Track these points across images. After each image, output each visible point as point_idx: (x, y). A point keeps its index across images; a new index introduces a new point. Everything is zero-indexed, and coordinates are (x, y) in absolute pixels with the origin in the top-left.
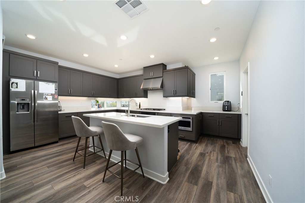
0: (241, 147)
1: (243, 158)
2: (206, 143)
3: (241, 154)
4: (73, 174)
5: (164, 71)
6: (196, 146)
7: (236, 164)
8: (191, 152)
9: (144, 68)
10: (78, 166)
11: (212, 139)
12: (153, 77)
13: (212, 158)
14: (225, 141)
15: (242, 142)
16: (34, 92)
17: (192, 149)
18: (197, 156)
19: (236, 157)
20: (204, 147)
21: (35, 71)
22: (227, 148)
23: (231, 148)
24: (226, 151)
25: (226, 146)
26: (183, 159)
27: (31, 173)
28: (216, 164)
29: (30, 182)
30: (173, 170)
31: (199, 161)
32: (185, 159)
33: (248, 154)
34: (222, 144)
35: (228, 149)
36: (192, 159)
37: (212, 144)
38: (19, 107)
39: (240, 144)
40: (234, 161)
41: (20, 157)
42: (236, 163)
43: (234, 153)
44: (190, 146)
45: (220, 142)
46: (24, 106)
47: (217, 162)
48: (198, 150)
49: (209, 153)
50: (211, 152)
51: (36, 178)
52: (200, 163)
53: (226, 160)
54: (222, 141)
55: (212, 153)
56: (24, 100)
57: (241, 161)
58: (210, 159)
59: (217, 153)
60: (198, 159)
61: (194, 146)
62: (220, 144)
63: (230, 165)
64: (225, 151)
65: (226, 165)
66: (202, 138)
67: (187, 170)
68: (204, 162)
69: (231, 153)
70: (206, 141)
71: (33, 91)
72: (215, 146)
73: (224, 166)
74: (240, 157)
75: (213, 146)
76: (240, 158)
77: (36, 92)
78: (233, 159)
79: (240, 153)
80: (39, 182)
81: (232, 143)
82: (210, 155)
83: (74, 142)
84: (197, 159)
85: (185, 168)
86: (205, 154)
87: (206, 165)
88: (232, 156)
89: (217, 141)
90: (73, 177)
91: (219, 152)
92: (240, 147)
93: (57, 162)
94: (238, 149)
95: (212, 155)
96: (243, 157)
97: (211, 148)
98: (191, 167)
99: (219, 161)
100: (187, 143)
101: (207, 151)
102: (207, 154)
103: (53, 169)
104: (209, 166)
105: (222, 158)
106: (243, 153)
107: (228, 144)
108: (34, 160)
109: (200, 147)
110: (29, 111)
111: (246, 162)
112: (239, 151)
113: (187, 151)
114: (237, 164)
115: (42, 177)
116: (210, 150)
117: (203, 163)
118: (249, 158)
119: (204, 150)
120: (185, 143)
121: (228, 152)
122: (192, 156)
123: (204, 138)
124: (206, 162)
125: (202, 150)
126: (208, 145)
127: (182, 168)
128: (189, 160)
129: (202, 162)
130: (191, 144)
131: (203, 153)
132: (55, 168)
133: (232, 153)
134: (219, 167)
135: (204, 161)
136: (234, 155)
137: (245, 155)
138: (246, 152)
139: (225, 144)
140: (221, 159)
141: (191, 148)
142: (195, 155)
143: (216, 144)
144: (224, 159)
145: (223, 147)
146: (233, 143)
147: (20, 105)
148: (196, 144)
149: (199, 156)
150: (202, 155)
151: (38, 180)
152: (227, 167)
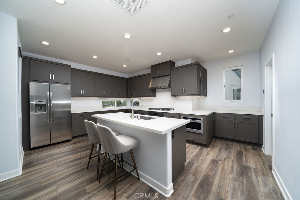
0: (264, 154)
1: (266, 170)
2: (219, 147)
3: (264, 164)
4: (78, 176)
5: (172, 68)
6: (207, 151)
7: (257, 178)
8: (201, 158)
9: (152, 66)
10: (83, 168)
11: (227, 143)
12: (161, 76)
13: (226, 167)
14: (242, 145)
15: (264, 149)
16: (50, 94)
17: (203, 154)
18: (208, 164)
19: (256, 168)
20: (216, 152)
21: (51, 75)
22: (246, 155)
23: (250, 156)
24: (244, 160)
25: (244, 153)
26: (192, 167)
27: (42, 171)
28: (232, 175)
29: (39, 181)
30: (179, 179)
31: (210, 170)
32: (194, 166)
33: (273, 166)
34: (239, 149)
35: (247, 157)
36: (202, 167)
37: (226, 150)
38: (38, 108)
39: (261, 151)
40: (254, 174)
41: (38, 154)
42: (256, 175)
43: (254, 162)
44: (201, 150)
45: (236, 147)
46: (42, 106)
47: (232, 173)
48: (210, 156)
49: (222, 160)
50: (225, 159)
51: (45, 177)
52: (211, 173)
53: (244, 171)
54: (238, 146)
55: (226, 161)
56: (41, 101)
57: (264, 175)
58: (224, 168)
59: (233, 161)
60: (210, 168)
61: (205, 150)
62: (237, 149)
63: (249, 178)
64: (242, 159)
65: (243, 179)
66: (215, 141)
67: (195, 181)
68: (216, 172)
69: (250, 162)
70: (219, 146)
71: (48, 93)
72: (230, 152)
73: (241, 178)
74: (262, 168)
75: (227, 152)
76: (262, 170)
77: (51, 93)
78: (253, 170)
79: (261, 163)
80: (47, 182)
81: (251, 149)
82: (223, 164)
83: (86, 140)
84: (208, 168)
85: (193, 177)
86: (217, 162)
87: (218, 176)
88: (251, 166)
89: (232, 145)
90: (77, 179)
91: (235, 160)
92: (262, 154)
93: (66, 161)
94: (259, 157)
95: (226, 164)
96: (265, 168)
97: (225, 154)
98: (200, 177)
99: (235, 172)
100: (197, 147)
101: (220, 158)
102: (220, 162)
103: (61, 169)
104: (223, 178)
105: (239, 168)
106: (266, 163)
107: (246, 150)
108: (48, 157)
109: (212, 152)
110: (45, 112)
111: (270, 176)
112: (260, 160)
113: (197, 156)
114: (259, 177)
115: (50, 176)
116: (224, 156)
117: (215, 174)
118: (274, 171)
119: (217, 157)
120: (195, 146)
121: (247, 161)
122: (202, 164)
123: (217, 142)
124: (219, 172)
125: (215, 155)
126: (222, 150)
127: (190, 178)
128: (198, 168)
129: (214, 172)
130: (202, 148)
131: (216, 160)
132: (63, 167)
133: (252, 161)
134: (235, 180)
135: (217, 170)
136: (255, 165)
137: (268, 166)
138: (271, 162)
139: (242, 150)
140: (237, 169)
141: (202, 152)
142: (206, 162)
143: (231, 150)
144: (241, 169)
145: (240, 154)
146: (253, 149)
147: (38, 106)
148: (208, 148)
149: (210, 163)
150: (214, 162)
151: (47, 179)
152: (245, 181)
